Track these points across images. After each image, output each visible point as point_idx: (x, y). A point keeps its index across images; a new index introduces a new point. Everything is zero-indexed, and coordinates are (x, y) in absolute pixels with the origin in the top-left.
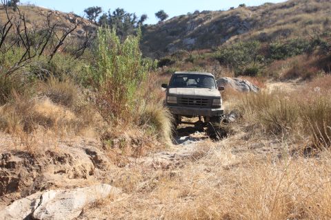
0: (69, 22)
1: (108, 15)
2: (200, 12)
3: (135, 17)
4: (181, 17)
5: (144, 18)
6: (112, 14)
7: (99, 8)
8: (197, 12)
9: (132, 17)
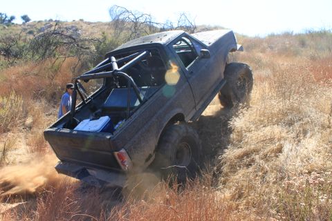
2: (54, 20)
3: (6, 17)
4: (39, 22)
5: (12, 18)
8: (51, 20)
9: (4, 16)
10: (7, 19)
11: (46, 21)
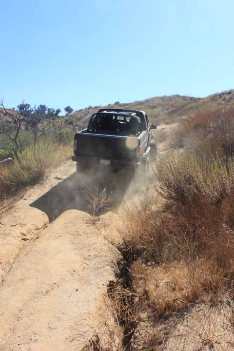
0: (2, 114)
1: (34, 109)
4: (80, 111)
5: (58, 111)
6: (37, 109)
7: (28, 105)
8: (90, 108)
9: (52, 111)
10: (54, 113)
11: (86, 108)
